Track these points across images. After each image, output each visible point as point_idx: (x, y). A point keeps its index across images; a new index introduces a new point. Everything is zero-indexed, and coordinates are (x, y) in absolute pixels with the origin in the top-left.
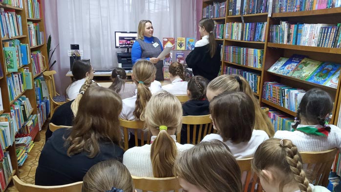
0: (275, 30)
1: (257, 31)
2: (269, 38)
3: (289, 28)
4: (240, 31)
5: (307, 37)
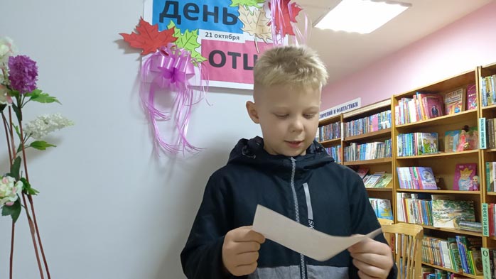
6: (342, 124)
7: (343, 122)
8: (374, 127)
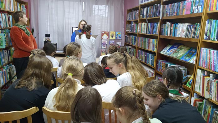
0: (163, 27)
1: (154, 28)
2: (161, 32)
3: (171, 26)
4: (146, 28)
5: (180, 31)
6: (162, 6)
7: (163, 4)
8: (187, 10)
